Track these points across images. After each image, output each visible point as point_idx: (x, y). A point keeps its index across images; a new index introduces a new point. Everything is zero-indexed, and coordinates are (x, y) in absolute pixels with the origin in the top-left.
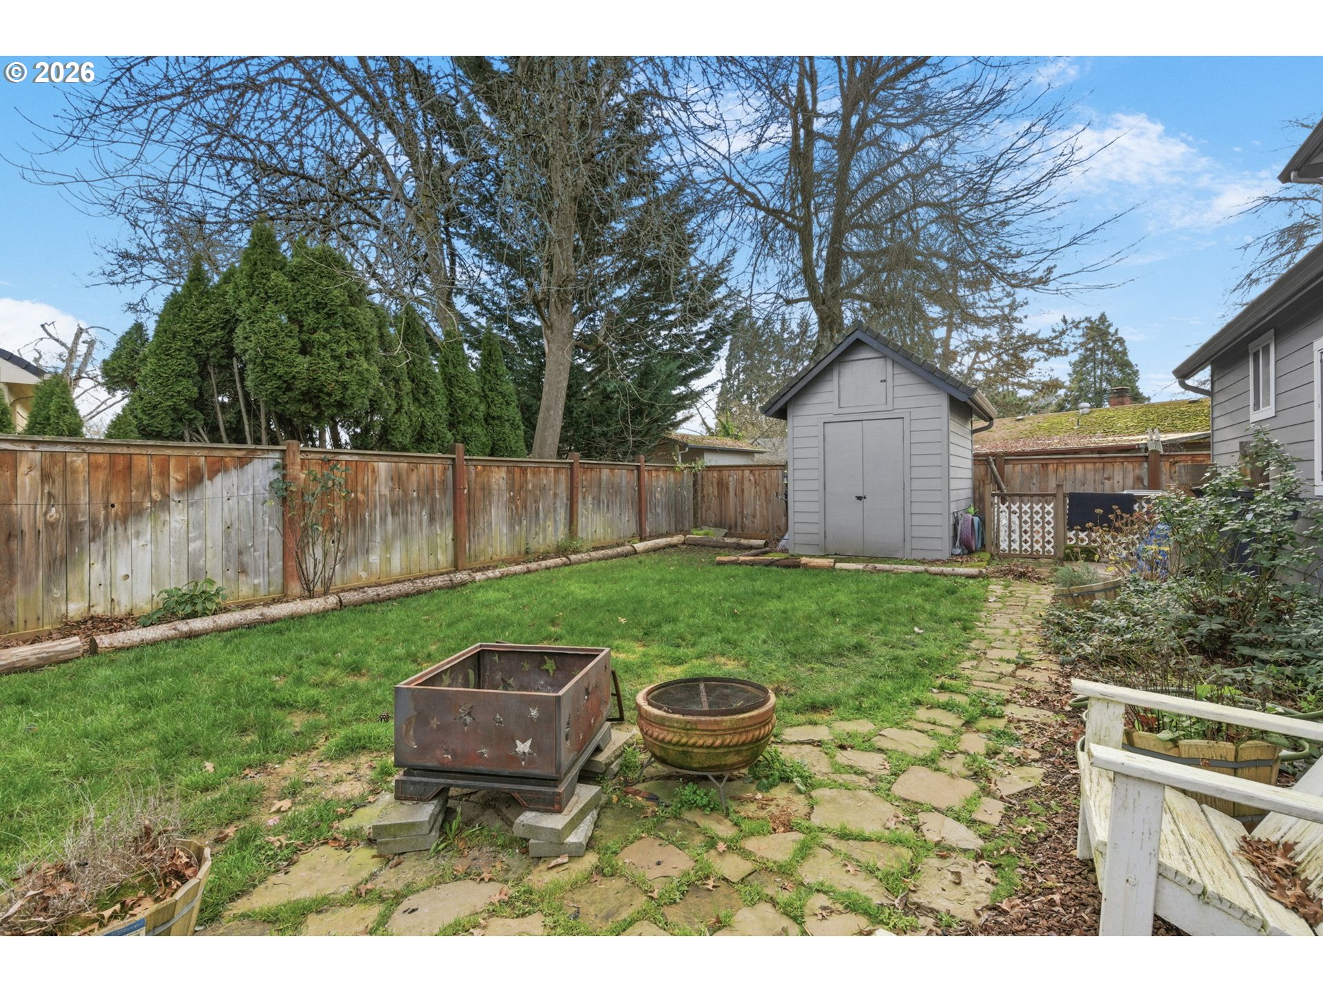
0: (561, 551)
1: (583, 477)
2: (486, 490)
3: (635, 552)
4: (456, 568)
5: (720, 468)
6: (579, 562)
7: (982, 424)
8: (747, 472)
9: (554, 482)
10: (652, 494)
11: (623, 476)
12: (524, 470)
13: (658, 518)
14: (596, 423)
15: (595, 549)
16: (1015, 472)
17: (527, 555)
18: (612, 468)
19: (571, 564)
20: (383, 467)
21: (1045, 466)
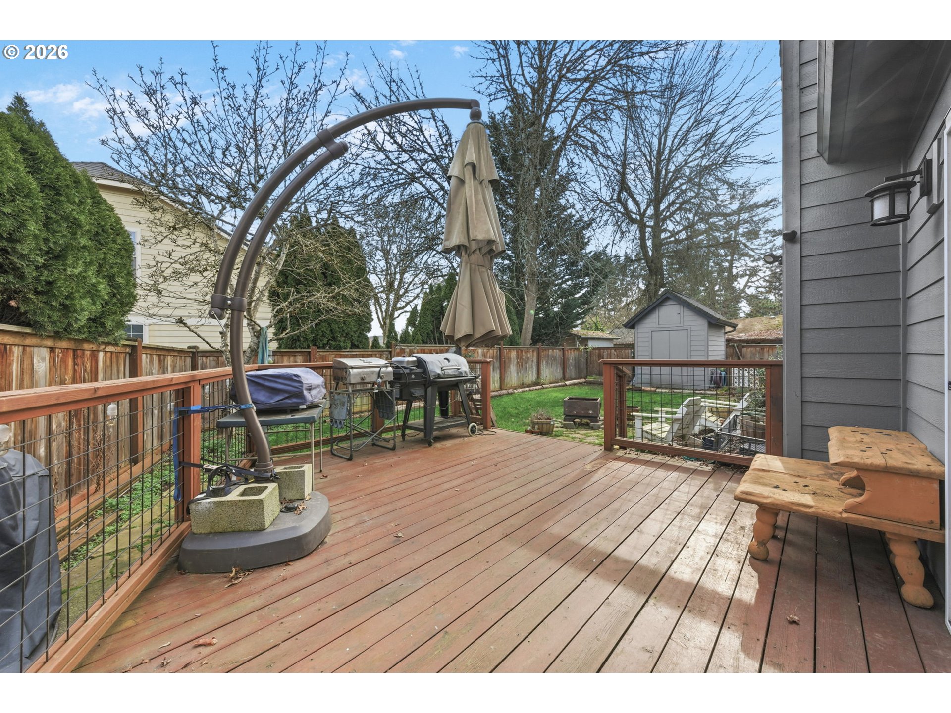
0: (536, 384)
1: (543, 354)
2: (510, 358)
3: (566, 385)
4: (501, 388)
5: (599, 348)
6: (546, 388)
7: (730, 329)
8: (613, 351)
9: (532, 355)
10: (568, 360)
11: (557, 353)
12: (522, 351)
13: (571, 371)
14: (543, 329)
15: (550, 383)
16: (748, 351)
17: (523, 385)
18: (553, 349)
19: (543, 388)
20: (480, 351)
21: (762, 349)
